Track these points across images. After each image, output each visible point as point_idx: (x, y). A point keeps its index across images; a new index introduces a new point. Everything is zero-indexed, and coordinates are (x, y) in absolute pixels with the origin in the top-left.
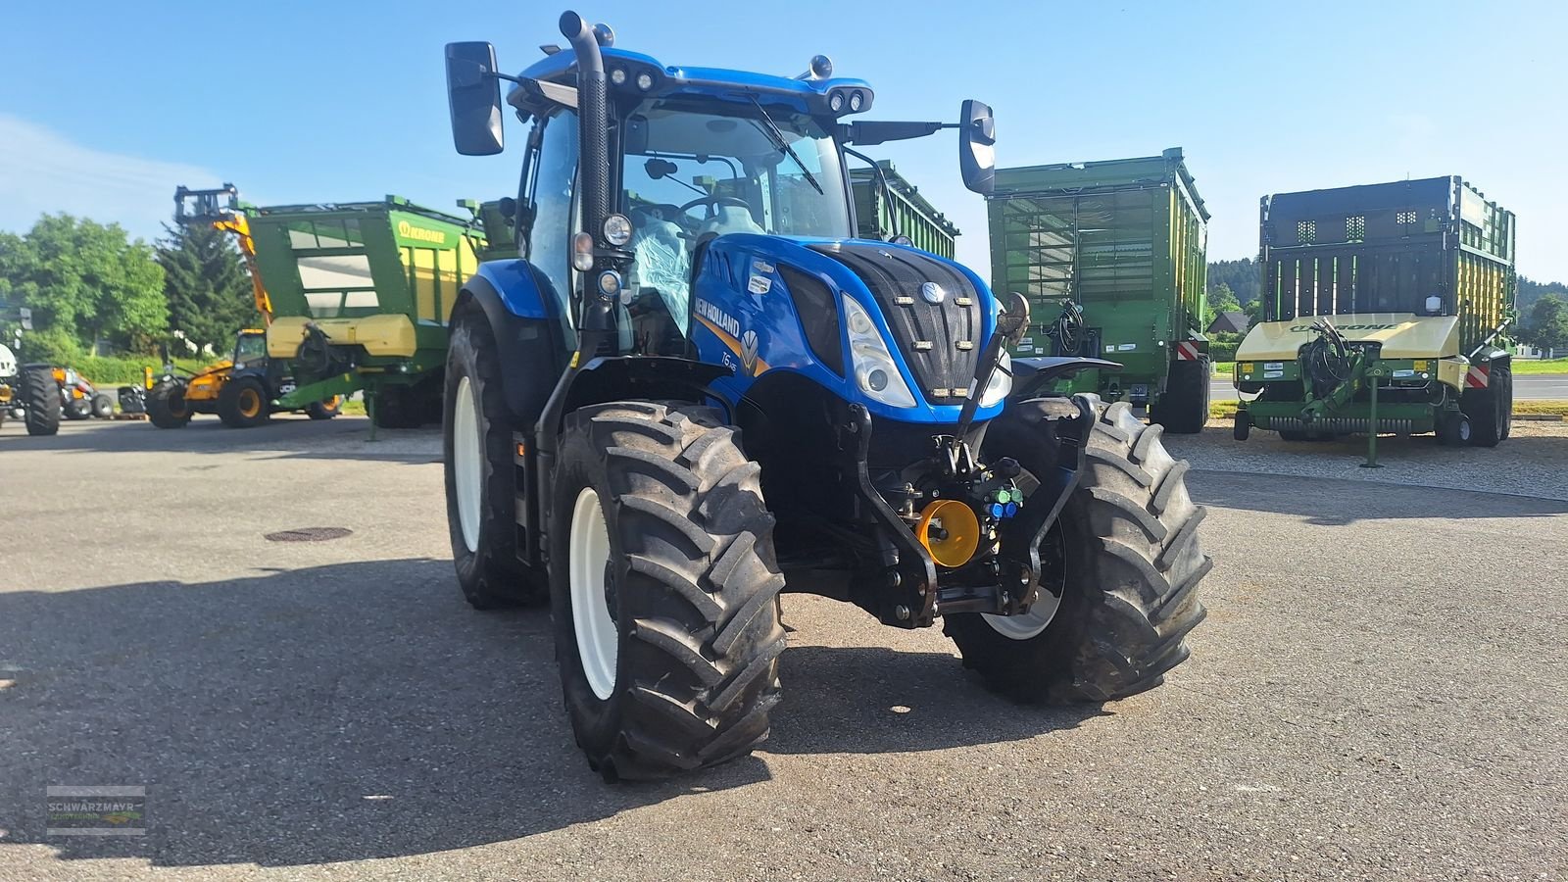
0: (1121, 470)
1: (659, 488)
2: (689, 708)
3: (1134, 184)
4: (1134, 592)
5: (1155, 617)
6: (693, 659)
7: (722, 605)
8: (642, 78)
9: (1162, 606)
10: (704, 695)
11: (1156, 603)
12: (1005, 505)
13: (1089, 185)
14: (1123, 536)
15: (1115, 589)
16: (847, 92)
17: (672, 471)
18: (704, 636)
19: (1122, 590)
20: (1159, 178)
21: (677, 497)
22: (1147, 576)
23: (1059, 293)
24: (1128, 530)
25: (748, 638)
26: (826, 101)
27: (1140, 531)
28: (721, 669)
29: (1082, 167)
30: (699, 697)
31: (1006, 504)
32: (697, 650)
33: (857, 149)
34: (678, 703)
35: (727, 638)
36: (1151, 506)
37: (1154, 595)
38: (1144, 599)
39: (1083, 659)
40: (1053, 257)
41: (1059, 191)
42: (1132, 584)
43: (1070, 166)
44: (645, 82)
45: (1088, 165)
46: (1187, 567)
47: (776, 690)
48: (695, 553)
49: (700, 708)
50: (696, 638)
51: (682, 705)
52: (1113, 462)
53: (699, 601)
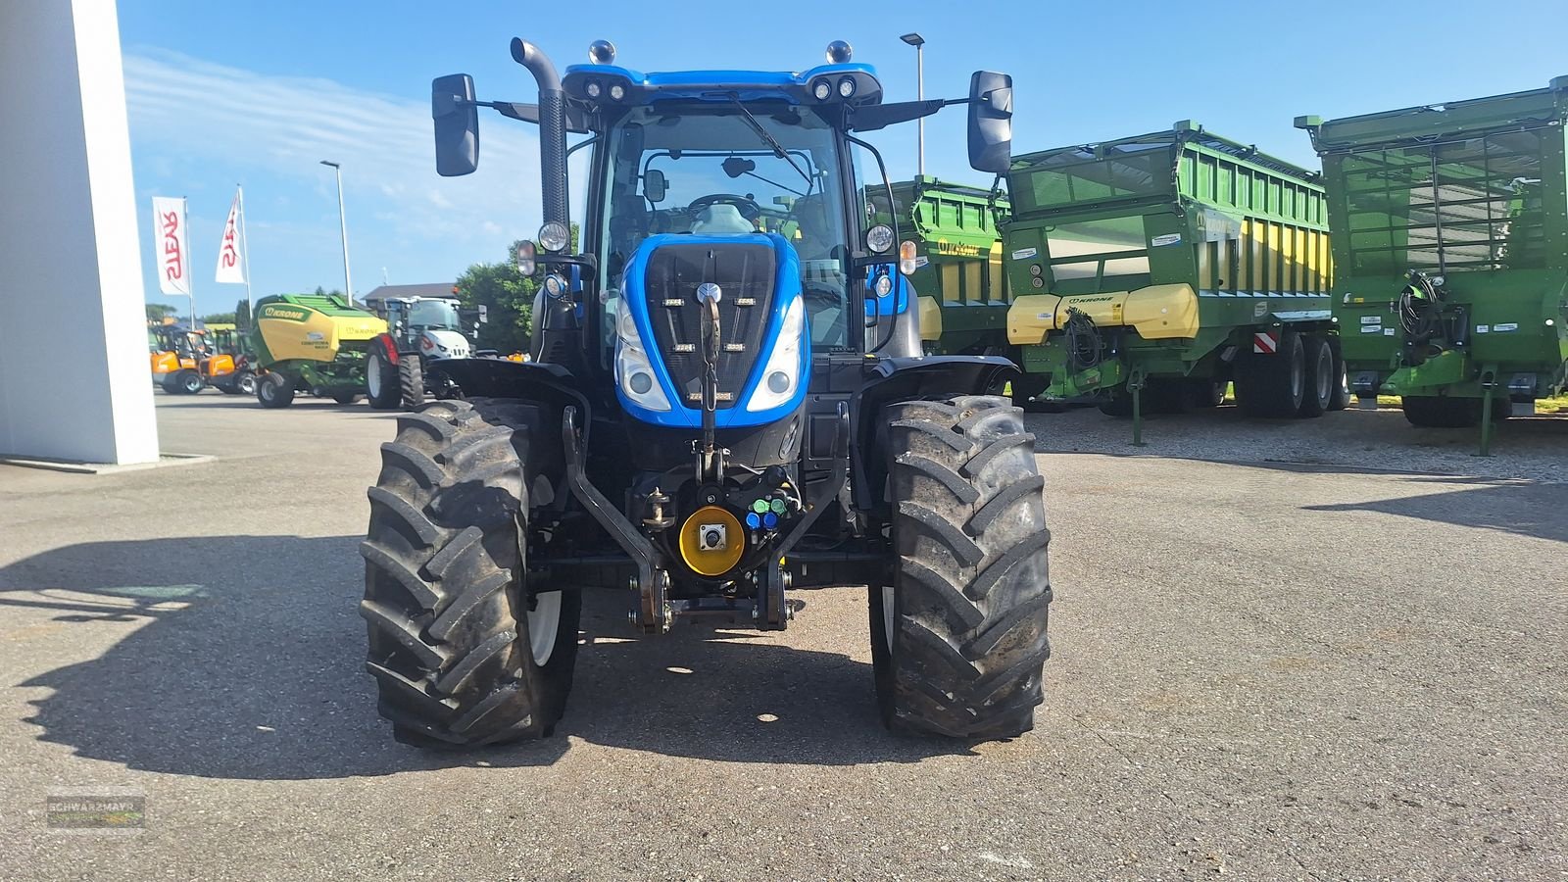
0: (943, 484)
1: (408, 481)
2: (420, 687)
3: (1511, 125)
4: (938, 619)
5: (968, 651)
6: (410, 641)
7: (440, 595)
8: (614, 89)
9: (976, 638)
10: (434, 676)
11: (970, 634)
12: (762, 515)
13: (1453, 130)
14: (926, 556)
15: (918, 614)
16: (834, 80)
17: (421, 466)
18: (424, 622)
19: (922, 616)
20: (1546, 116)
21: (419, 490)
22: (952, 603)
23: (1481, 259)
24: (934, 550)
25: (470, 628)
26: (809, 90)
27: (949, 552)
28: (444, 655)
29: (1441, 109)
30: (428, 677)
31: (764, 514)
32: (416, 634)
33: (860, 136)
34: (405, 680)
35: (443, 626)
36: (967, 527)
37: (965, 628)
38: (952, 628)
39: (901, 687)
40: (1460, 216)
41: (1412, 140)
42: (935, 611)
43: (1428, 109)
44: (617, 93)
45: (1449, 106)
46: (1014, 597)
47: (517, 680)
48: (421, 545)
49: (430, 687)
50: (416, 623)
51: (410, 683)
52: (935, 474)
53: (415, 588)
